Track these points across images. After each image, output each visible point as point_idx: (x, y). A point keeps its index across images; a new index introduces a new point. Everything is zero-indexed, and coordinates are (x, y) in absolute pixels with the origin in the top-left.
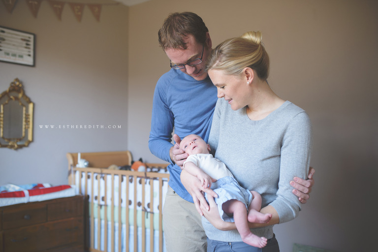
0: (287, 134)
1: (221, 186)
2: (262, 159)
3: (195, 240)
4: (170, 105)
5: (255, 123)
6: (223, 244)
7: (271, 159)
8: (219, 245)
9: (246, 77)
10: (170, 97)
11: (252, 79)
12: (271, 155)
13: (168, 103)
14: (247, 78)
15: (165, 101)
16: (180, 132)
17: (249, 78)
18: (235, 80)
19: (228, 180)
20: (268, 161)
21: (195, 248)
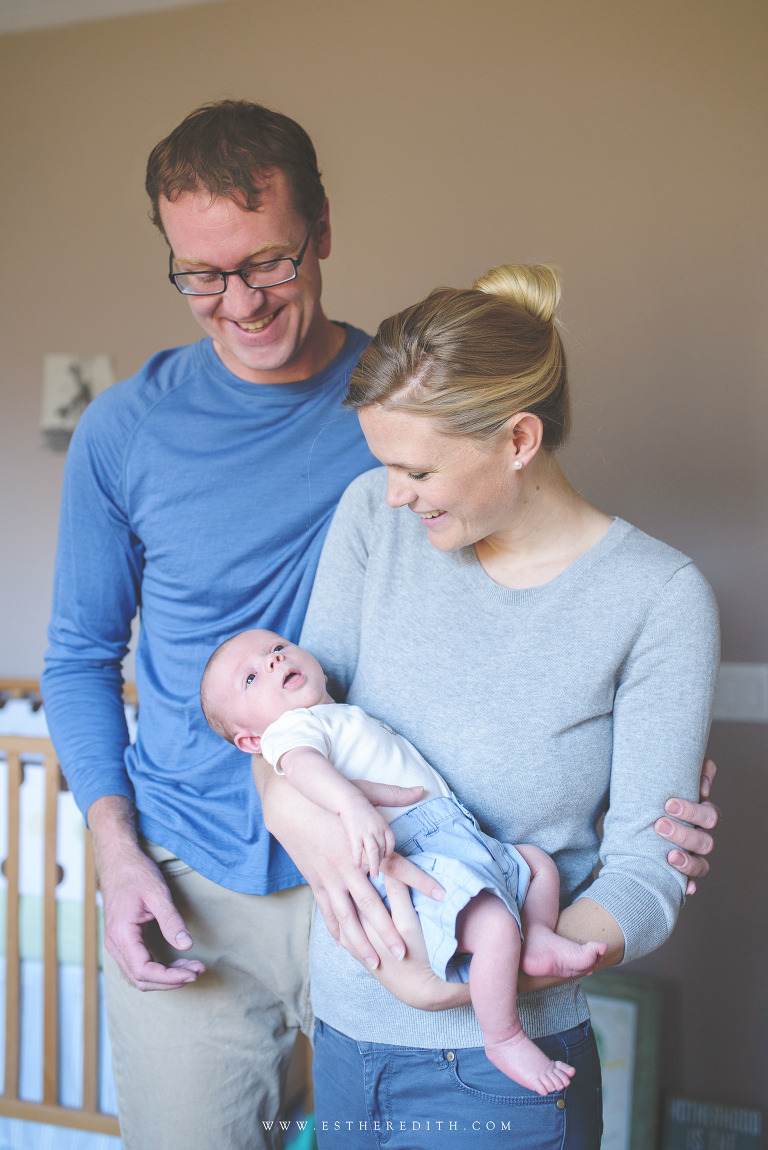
0: (644, 641)
1: (422, 840)
2: (557, 727)
3: (247, 1047)
4: (133, 511)
5: (517, 597)
6: (419, 1059)
7: (584, 726)
8: (402, 1061)
9: (511, 443)
10: (142, 479)
11: (534, 451)
12: (587, 715)
13: (125, 503)
14: (514, 449)
15: (114, 493)
16: (173, 617)
17: (523, 448)
18: (470, 453)
19: (443, 814)
20: (578, 735)
21: (244, 1077)
